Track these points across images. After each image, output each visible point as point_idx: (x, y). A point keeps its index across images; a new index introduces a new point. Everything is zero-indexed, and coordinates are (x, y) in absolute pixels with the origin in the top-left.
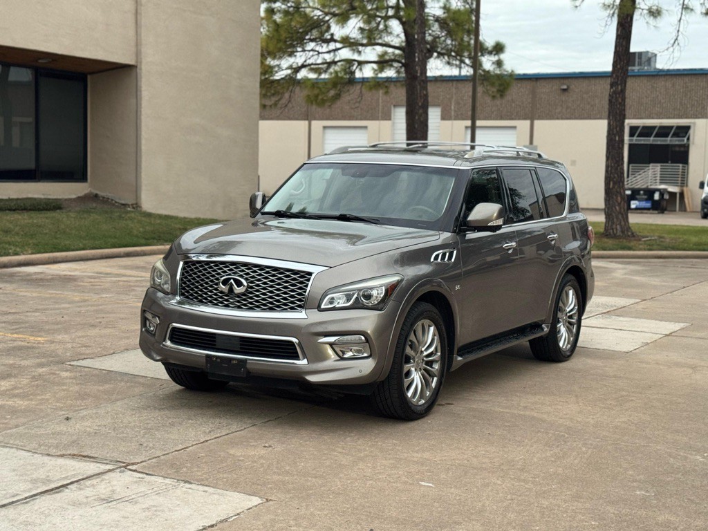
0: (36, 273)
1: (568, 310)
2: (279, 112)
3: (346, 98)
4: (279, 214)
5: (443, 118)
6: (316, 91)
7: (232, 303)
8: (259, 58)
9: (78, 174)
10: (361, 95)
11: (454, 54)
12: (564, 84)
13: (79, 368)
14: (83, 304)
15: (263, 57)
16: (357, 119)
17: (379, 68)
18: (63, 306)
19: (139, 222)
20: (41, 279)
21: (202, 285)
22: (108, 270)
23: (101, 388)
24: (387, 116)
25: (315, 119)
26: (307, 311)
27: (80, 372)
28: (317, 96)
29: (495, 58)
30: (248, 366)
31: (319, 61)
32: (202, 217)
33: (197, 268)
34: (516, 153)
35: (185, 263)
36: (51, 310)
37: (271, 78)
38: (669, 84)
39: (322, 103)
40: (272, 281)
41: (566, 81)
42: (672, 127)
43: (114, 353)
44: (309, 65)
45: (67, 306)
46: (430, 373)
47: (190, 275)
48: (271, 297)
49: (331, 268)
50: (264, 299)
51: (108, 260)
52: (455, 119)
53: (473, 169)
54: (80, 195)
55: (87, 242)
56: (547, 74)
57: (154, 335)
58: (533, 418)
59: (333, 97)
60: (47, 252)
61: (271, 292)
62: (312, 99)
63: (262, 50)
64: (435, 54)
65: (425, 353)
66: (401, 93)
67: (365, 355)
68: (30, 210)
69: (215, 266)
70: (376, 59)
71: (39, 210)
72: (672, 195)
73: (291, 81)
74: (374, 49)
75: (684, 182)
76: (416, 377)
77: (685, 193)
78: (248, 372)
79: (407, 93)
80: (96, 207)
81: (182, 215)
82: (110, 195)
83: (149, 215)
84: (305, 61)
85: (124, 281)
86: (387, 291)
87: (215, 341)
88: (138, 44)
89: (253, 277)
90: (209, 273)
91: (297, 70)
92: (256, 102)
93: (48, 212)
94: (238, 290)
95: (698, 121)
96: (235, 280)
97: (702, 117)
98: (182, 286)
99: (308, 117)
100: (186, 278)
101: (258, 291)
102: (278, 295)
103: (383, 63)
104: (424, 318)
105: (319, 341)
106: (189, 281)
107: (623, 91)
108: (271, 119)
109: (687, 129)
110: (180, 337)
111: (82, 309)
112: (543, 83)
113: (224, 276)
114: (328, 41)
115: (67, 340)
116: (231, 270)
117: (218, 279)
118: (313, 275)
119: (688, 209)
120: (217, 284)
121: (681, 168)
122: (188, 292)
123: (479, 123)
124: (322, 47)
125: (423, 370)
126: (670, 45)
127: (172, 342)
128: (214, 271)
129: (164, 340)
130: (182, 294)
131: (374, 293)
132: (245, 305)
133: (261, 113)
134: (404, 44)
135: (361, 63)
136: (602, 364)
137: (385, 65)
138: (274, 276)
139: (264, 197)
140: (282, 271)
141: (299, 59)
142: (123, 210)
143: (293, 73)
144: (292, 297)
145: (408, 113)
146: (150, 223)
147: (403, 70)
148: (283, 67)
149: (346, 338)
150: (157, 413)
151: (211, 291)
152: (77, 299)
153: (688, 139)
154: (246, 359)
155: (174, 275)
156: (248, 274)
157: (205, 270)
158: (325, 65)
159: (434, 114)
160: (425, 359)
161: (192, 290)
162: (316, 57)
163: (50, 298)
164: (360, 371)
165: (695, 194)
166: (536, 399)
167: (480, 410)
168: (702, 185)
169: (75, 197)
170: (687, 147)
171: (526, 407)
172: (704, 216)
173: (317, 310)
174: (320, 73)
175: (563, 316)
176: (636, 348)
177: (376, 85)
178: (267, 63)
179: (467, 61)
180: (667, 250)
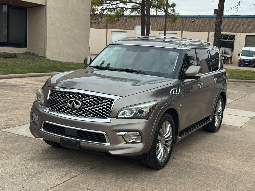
0: (2, 83)
1: (219, 110)
2: (97, 25)
3: (120, 21)
4: (98, 68)
5: (152, 29)
6: (110, 18)
7: (73, 113)
8: (90, 6)
9: (24, 45)
10: (126, 20)
11: (157, 7)
12: (193, 19)
13: (6, 133)
14: (17, 97)
15: (92, 5)
16: (123, 29)
17: (132, 11)
18: (8, 98)
19: (45, 63)
20: (3, 85)
21: (59, 103)
22: (31, 82)
23: (13, 146)
24: (133, 28)
25: (109, 28)
26: (111, 118)
27: (6, 135)
28: (110, 20)
29: (172, 9)
30: (81, 144)
32: (68, 62)
33: (57, 94)
34: (201, 43)
35: (52, 91)
36: (3, 100)
37: (94, 13)
38: (228, 20)
39: (112, 22)
40: (94, 103)
41: (194, 18)
42: (229, 35)
43: (24, 124)
44: (108, 9)
45: (10, 98)
46: (167, 146)
47: (54, 98)
48: (93, 111)
49: (123, 97)
50: (90, 112)
51: (32, 77)
53: (187, 49)
54: (24, 52)
55: (24, 70)
56: (188, 16)
57: (36, 124)
58: (215, 168)
59: (116, 20)
60: (8, 74)
61: (93, 108)
62: (109, 21)
63: (91, 3)
64: (152, 7)
65: (166, 137)
66: (140, 20)
67: (139, 141)
68: (4, 57)
69: (66, 94)
70: (131, 7)
71: (8, 57)
72: (228, 58)
73: (101, 15)
74: (130, 4)
75: (232, 54)
76: (161, 149)
77: (232, 57)
78: (81, 147)
79: (142, 20)
80: (29, 57)
81: (61, 61)
82: (35, 53)
83: (49, 60)
84: (107, 7)
85: (36, 87)
86: (150, 109)
87: (65, 131)
89: (84, 100)
90: (63, 97)
91: (104, 10)
92: (89, 21)
93: (11, 58)
94: (77, 106)
95: (237, 33)
96: (75, 102)
97: (239, 32)
98: (50, 102)
99: (106, 28)
100: (52, 98)
101: (86, 107)
102: (96, 110)
103: (133, 9)
104: (166, 121)
105: (116, 134)
106: (53, 100)
107: (221, 21)
108: (94, 28)
109: (234, 35)
110: (48, 127)
111: (16, 100)
112: (186, 19)
113: (70, 99)
114: (115, 1)
115: (5, 116)
116: (73, 96)
117: (67, 100)
118: (114, 101)
119: (233, 63)
120: (66, 103)
121: (231, 49)
122: (52, 105)
124: (113, 2)
125: (164, 145)
126: (237, 5)
127: (44, 129)
128: (65, 96)
129: (41, 128)
130: (50, 106)
131: (144, 110)
132: (80, 114)
133: (90, 26)
134: (141, 3)
135: (126, 9)
136: (232, 134)
137: (134, 10)
138: (95, 100)
139: (91, 59)
140: (99, 98)
141: (105, 6)
142: (39, 58)
143: (102, 11)
144: (104, 111)
145: (142, 27)
146: (49, 64)
147: (140, 12)
148: (99, 9)
149: (130, 133)
150: (36, 163)
151: (63, 106)
152: (15, 95)
153: (234, 39)
154: (80, 141)
155: (46, 97)
156: (82, 99)
157: (61, 95)
158: (114, 9)
160: (165, 140)
161: (55, 105)
162: (110, 6)
163: (4, 94)
165: (236, 58)
166: (212, 155)
167: (189, 162)
168: (239, 55)
169: (22, 53)
170: (233, 42)
171: (209, 160)
172: (240, 66)
173: (116, 118)
174: (111, 12)
175: (217, 113)
176: (243, 124)
177: (131, 17)
178: (93, 7)
179: (163, 10)
180: (235, 79)
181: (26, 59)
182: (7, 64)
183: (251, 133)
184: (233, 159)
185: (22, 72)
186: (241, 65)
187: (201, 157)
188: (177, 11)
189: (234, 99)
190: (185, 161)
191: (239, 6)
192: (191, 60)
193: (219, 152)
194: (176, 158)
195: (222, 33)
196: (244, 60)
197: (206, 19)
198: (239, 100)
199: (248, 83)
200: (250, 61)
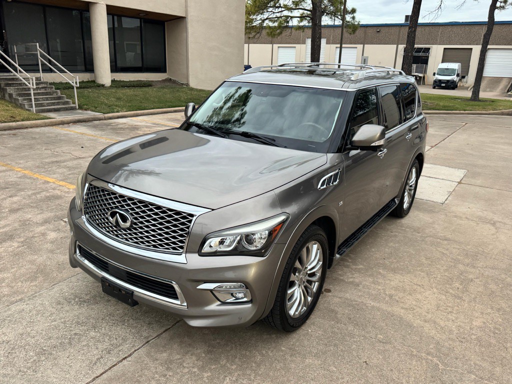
1: (411, 182)
3: (284, 34)
5: (327, 43)
9: (162, 69)
10: (291, 33)
11: (333, 14)
12: (378, 29)
16: (292, 44)
17: (300, 20)
19: (186, 93)
21: (98, 211)
24: (304, 43)
25: (275, 44)
26: (187, 254)
28: (271, 33)
29: (352, 16)
30: (135, 298)
31: (274, 16)
33: (96, 192)
35: (90, 184)
37: (252, 25)
38: (423, 29)
39: (273, 36)
40: (155, 219)
41: (380, 28)
42: (423, 48)
44: (270, 18)
46: (313, 281)
47: (91, 198)
48: (153, 236)
49: (213, 210)
50: (147, 237)
52: (332, 44)
54: (163, 79)
58: (401, 321)
59: (278, 33)
61: (154, 231)
64: (325, 14)
65: (310, 268)
66: (309, 32)
67: (245, 299)
69: (108, 194)
70: (299, 15)
72: (420, 77)
73: (261, 27)
74: (297, 11)
75: (425, 72)
76: (299, 294)
77: (425, 77)
79: (312, 31)
80: (168, 85)
82: (177, 79)
87: (107, 267)
88: (186, 7)
89: (137, 213)
90: (103, 200)
91: (263, 21)
93: (145, 88)
94: (123, 225)
95: (433, 46)
97: (436, 44)
99: (272, 43)
100: (87, 200)
101: (141, 228)
102: (160, 235)
103: (302, 18)
104: (309, 242)
105: (198, 287)
106: (89, 203)
107: (415, 31)
109: (429, 49)
110: (84, 254)
112: (370, 28)
113: (113, 207)
114: (278, 7)
116: (119, 202)
117: (108, 209)
118: (195, 218)
119: (426, 84)
120: (107, 214)
121: (425, 66)
123: (343, 46)
124: (276, 10)
125: (305, 283)
126: (437, 9)
127: (81, 254)
128: (106, 200)
129: (76, 252)
131: (257, 237)
132: (131, 239)
134: (311, 9)
135: (292, 17)
136: (431, 220)
137: (303, 18)
138: (156, 214)
140: (164, 210)
141: (266, 15)
142: (181, 86)
144: (174, 237)
145: (312, 41)
147: (311, 21)
148: (257, 19)
149: (226, 285)
151: (104, 219)
153: (429, 54)
154: (133, 292)
156: (133, 209)
157: (101, 196)
158: (277, 18)
159: (323, 41)
160: (309, 273)
164: (240, 319)
165: (430, 78)
166: (396, 280)
167: (354, 303)
168: (434, 74)
169: (160, 80)
170: (428, 57)
171: (391, 296)
172: (434, 88)
173: (197, 255)
174: (274, 22)
175: (408, 187)
176: (446, 198)
177: (300, 28)
178: (251, 17)
179: (339, 17)
180: (431, 110)
181: (163, 88)
182: (136, 96)
183: (461, 218)
184: (435, 290)
185: (152, 107)
186: (436, 87)
187: (377, 286)
188: (357, 19)
189: (431, 145)
190: (347, 299)
191: (440, 10)
192: (371, 96)
193: (409, 272)
194: (332, 289)
195: (416, 46)
196: (440, 81)
197: (394, 28)
198: (438, 147)
199: (447, 115)
200: (448, 81)
